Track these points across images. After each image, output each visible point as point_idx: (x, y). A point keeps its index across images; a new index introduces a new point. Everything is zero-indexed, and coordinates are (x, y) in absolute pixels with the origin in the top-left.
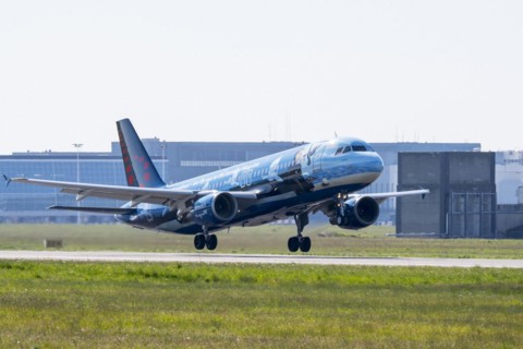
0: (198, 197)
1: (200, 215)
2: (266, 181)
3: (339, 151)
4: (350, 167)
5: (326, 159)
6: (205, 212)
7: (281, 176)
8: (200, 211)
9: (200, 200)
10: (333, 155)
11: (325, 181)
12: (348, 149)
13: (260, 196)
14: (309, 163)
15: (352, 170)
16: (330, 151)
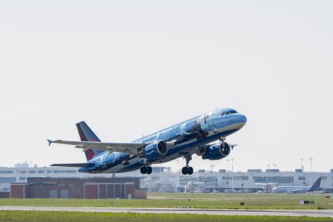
0: (145, 146)
1: (150, 153)
2: (179, 136)
3: (223, 114)
4: (230, 121)
5: (216, 119)
6: (153, 151)
7: (188, 132)
8: (149, 151)
9: (147, 146)
10: (220, 117)
11: (216, 130)
12: (227, 113)
13: (176, 143)
14: (206, 122)
15: (232, 122)
16: (217, 115)
